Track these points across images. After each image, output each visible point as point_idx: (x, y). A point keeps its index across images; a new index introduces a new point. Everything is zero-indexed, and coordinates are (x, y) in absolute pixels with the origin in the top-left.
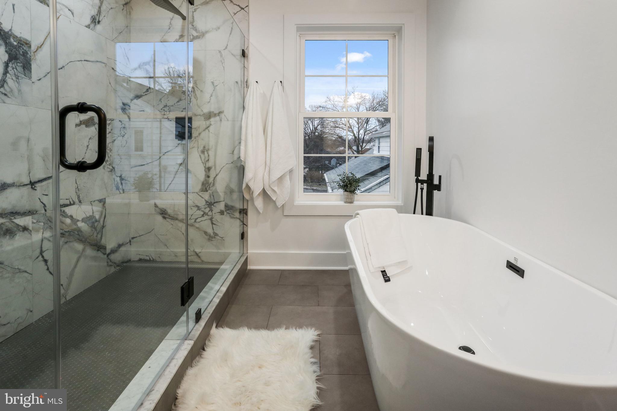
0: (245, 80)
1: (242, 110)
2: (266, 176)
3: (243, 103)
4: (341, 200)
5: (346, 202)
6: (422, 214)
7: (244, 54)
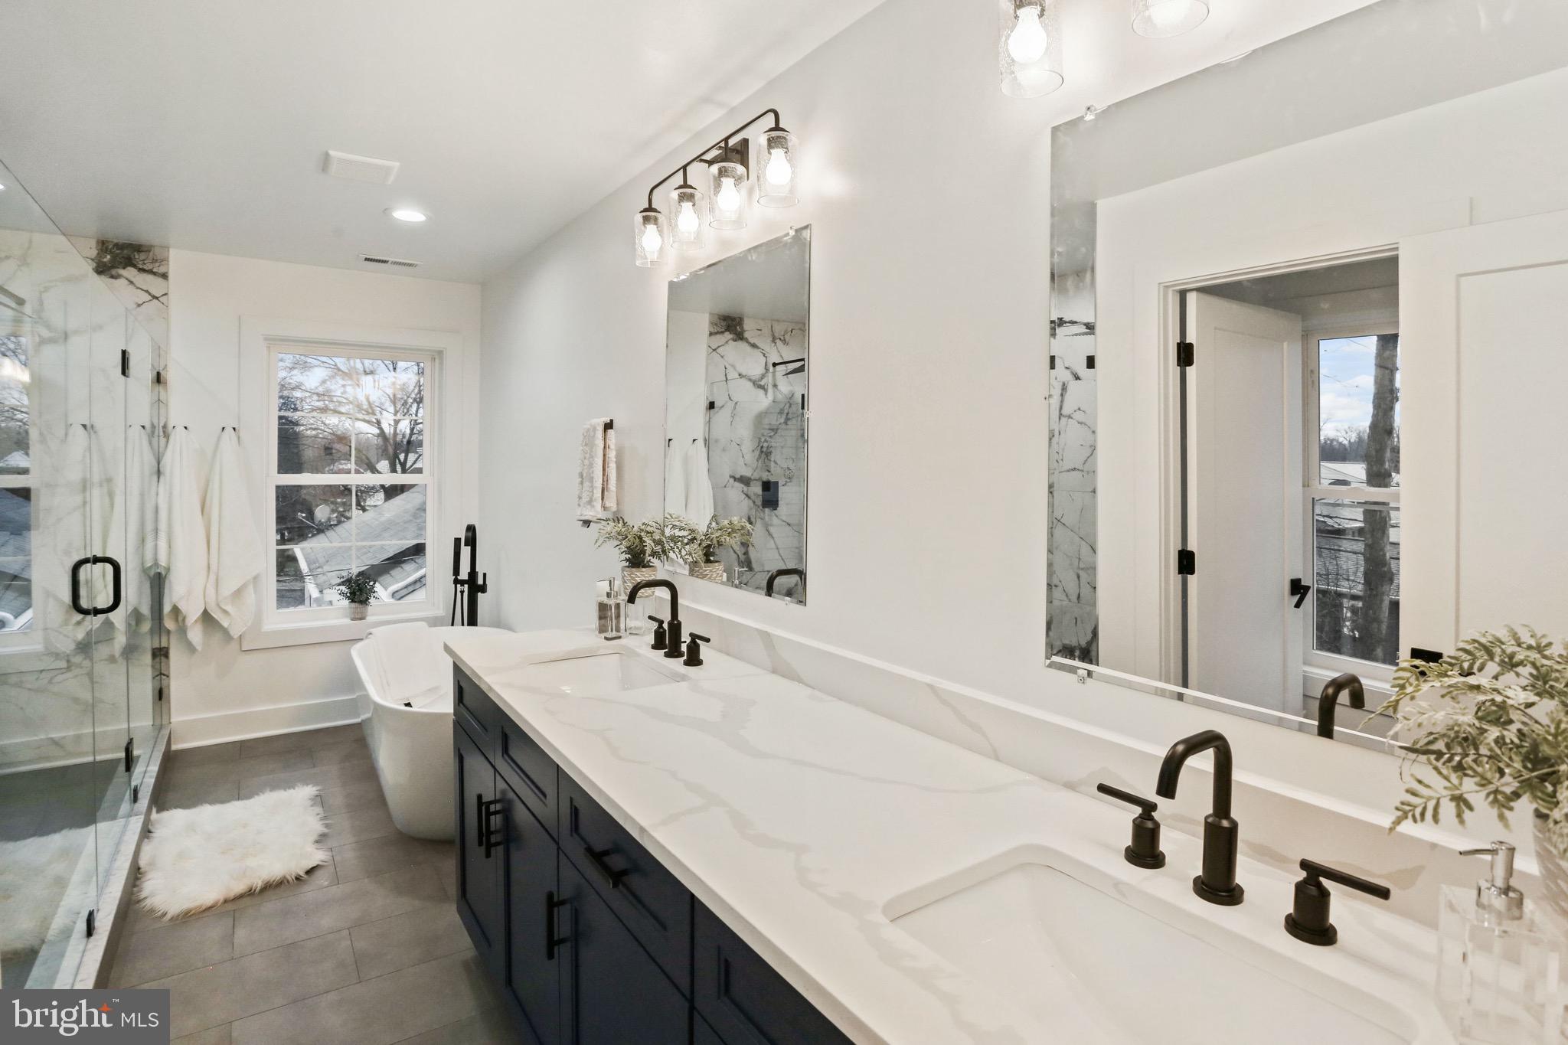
0: (162, 424)
1: (155, 478)
2: (211, 591)
3: (157, 465)
4: (346, 617)
5: (353, 619)
6: (463, 625)
7: (158, 379)
